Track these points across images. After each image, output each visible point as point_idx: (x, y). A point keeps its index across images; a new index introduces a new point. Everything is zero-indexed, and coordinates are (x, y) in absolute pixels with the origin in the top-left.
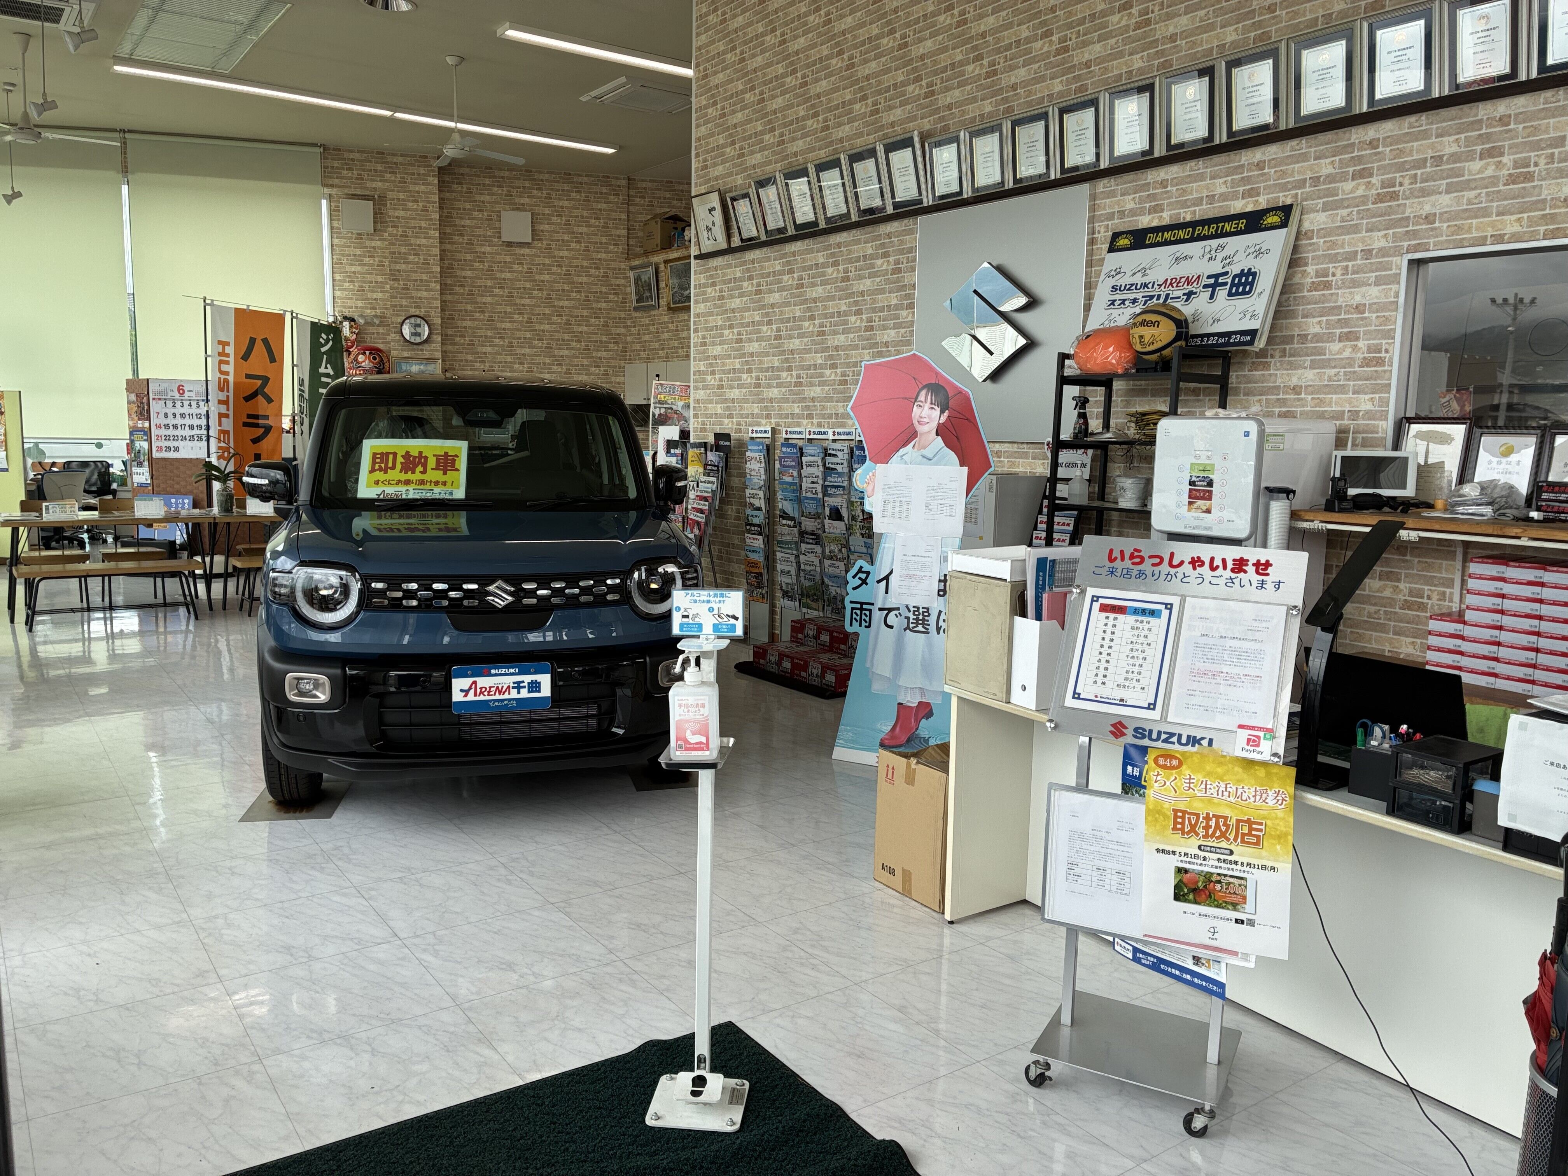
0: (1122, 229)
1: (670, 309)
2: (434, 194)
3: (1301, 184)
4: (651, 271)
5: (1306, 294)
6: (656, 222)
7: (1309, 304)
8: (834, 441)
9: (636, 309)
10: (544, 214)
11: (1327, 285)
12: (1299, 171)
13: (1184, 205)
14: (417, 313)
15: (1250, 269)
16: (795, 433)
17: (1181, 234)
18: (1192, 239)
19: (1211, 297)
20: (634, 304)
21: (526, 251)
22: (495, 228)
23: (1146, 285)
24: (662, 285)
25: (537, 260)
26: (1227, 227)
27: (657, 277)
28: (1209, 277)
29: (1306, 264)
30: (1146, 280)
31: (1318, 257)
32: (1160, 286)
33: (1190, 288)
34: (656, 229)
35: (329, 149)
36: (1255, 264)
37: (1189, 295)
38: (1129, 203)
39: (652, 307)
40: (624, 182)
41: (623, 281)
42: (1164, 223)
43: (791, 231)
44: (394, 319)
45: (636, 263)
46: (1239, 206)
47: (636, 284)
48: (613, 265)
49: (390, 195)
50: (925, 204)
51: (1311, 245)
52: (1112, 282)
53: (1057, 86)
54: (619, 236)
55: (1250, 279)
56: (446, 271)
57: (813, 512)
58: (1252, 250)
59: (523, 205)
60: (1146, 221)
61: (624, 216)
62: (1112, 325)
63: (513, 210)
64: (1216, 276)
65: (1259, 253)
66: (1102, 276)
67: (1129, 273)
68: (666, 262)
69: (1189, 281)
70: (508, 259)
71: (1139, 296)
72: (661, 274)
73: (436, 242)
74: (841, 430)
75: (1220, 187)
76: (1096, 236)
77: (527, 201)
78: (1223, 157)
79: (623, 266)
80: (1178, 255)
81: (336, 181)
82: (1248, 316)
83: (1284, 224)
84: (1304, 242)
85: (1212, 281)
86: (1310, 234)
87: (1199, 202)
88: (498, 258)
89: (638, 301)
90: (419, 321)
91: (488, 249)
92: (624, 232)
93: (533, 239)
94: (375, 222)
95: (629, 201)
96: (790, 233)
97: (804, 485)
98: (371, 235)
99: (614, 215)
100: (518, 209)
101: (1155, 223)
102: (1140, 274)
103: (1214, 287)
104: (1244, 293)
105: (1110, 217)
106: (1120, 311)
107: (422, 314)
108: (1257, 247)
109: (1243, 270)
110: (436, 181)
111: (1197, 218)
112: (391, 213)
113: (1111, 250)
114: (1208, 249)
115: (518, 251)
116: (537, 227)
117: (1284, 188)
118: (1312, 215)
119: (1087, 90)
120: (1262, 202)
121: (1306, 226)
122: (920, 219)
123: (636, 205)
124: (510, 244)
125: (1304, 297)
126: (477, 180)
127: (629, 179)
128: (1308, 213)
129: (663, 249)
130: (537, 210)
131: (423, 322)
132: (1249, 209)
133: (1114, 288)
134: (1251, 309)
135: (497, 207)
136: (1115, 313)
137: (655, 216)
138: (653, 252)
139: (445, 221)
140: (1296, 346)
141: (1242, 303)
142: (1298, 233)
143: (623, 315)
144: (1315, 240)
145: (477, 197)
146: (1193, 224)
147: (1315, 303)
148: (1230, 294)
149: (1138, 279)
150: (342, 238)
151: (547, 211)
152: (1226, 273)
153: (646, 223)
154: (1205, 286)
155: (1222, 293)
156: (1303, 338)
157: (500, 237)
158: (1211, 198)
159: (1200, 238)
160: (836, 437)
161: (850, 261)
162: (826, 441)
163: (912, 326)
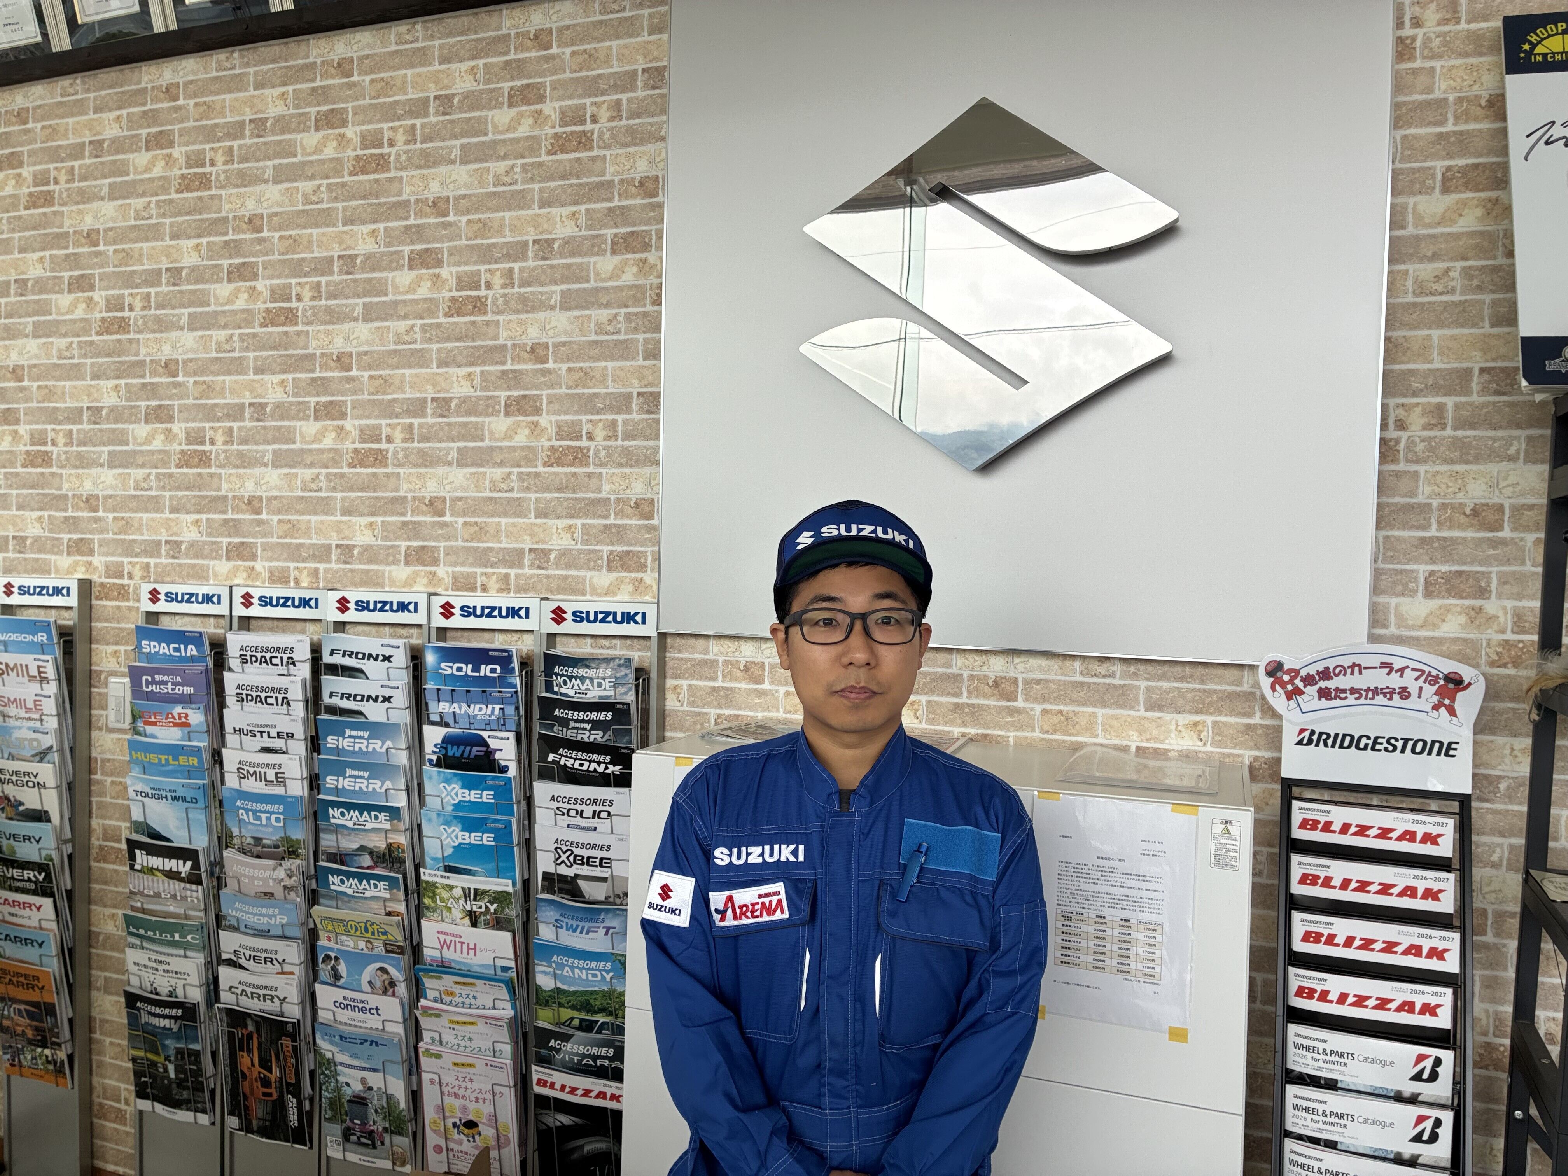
0: (1533, 8)
8: (340, 627)
16: (190, 598)
57: (271, 837)
74: (371, 596)
97: (231, 758)
113: (1520, 63)
160: (352, 615)
161: (389, 113)
162: (310, 627)
163: (638, 301)
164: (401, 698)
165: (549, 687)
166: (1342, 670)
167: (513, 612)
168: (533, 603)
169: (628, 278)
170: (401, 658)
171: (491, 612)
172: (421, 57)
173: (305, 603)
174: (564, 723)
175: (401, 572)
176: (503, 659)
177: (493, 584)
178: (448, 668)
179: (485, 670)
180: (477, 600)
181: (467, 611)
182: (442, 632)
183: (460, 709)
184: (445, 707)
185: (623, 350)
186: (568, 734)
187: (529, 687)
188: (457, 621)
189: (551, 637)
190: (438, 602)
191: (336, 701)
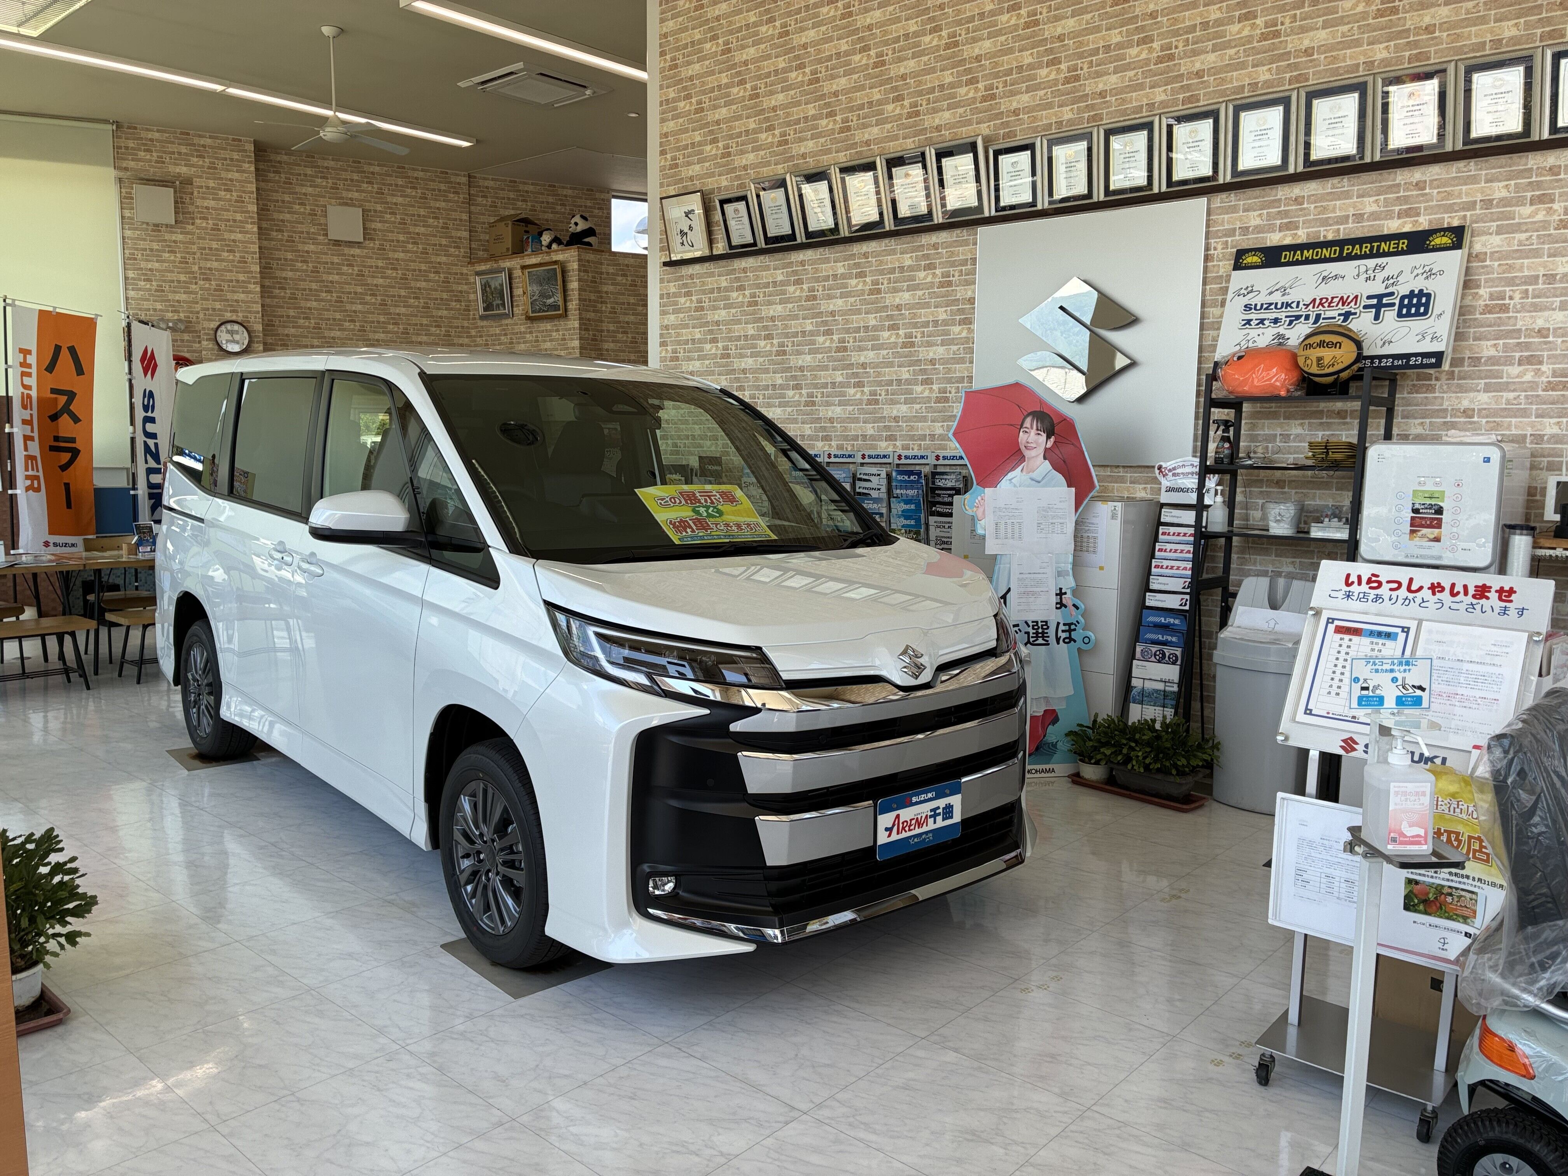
0: (1245, 246)
1: (529, 318)
2: (251, 183)
3: (1472, 206)
4: (503, 277)
5: (1478, 316)
6: (506, 224)
7: (1482, 326)
8: (862, 464)
9: (482, 318)
10: (375, 211)
11: (1504, 308)
12: (1466, 193)
13: (1325, 222)
14: (234, 318)
15: (1421, 291)
17: (1326, 253)
18: (1341, 258)
19: (1377, 317)
20: (481, 312)
21: (357, 251)
22: (321, 224)
23: (1288, 305)
24: (518, 292)
25: (370, 262)
26: (1384, 247)
27: (510, 284)
28: (1369, 297)
29: (1478, 287)
30: (1286, 299)
31: (1492, 280)
32: (1308, 305)
33: (1346, 308)
34: (507, 232)
35: (122, 127)
36: (1429, 286)
37: (1347, 315)
38: (1254, 219)
39: (506, 316)
40: (464, 180)
41: (465, 287)
42: (1299, 241)
43: (801, 238)
44: (206, 324)
45: (483, 267)
46: (1393, 226)
47: (484, 291)
48: (455, 269)
49: (197, 182)
50: (987, 214)
51: (1483, 267)
52: (1245, 301)
53: (1160, 95)
54: (460, 238)
55: (1424, 300)
56: (266, 270)
58: (1421, 271)
59: (351, 199)
60: (1275, 239)
61: (465, 217)
62: (1251, 345)
63: (340, 204)
64: (1380, 297)
65: (1430, 274)
66: (1230, 295)
67: (1264, 292)
68: (523, 268)
69: (1343, 301)
70: (336, 260)
71: (1282, 316)
72: (515, 281)
73: (255, 238)
74: (873, 453)
75: (1370, 205)
76: (1212, 252)
77: (356, 195)
78: (1374, 175)
79: (465, 270)
80: (1325, 274)
81: (132, 164)
82: (1428, 338)
83: (1457, 245)
84: (1474, 264)
85: (1375, 301)
86: (1482, 257)
87: (1344, 219)
88: (324, 258)
89: (485, 309)
90: (236, 327)
91: (312, 247)
92: (466, 234)
93: (364, 238)
94: (176, 213)
95: (470, 200)
96: (799, 241)
98: (171, 226)
99: (454, 215)
100: (346, 204)
101: (1288, 241)
102: (1279, 293)
103: (1378, 307)
104: (1417, 314)
105: (1231, 232)
106: (1260, 331)
107: (239, 319)
108: (1427, 269)
109: (1412, 292)
110: (253, 169)
111: (1341, 237)
112: (199, 202)
113: (1237, 266)
114: (1363, 269)
115: (347, 250)
116: (368, 225)
117: (1450, 209)
118: (1484, 238)
119: (1198, 101)
120: (1423, 223)
121: (1478, 248)
122: (981, 230)
123: (478, 205)
124: (337, 243)
125: (1476, 319)
126: (297, 170)
127: (469, 177)
128: (1478, 235)
129: (514, 253)
130: (368, 205)
131: (241, 329)
132: (1407, 229)
133: (1248, 307)
134: (1430, 331)
135: (322, 201)
136: (1253, 333)
137: (502, 219)
138: (503, 257)
139: (263, 212)
140: (1466, 368)
141: (1417, 325)
142: (1470, 255)
143: (466, 324)
144: (1488, 263)
145: (298, 189)
146: (1341, 243)
147: (1490, 326)
148: (1400, 315)
149: (1277, 298)
150: (136, 229)
151: (379, 207)
152: (1392, 294)
153: (492, 225)
154: (1365, 307)
155: (1389, 315)
156: (1476, 361)
157: (327, 235)
158: (1359, 217)
159: (1350, 257)
160: (867, 460)
161: (882, 272)
162: (851, 466)
163: (968, 343)
164: (884, 489)
165: (933, 483)
166: (1179, 467)
167: (922, 457)
168: (929, 454)
169: (964, 334)
170: (884, 475)
171: (915, 457)
172: (893, 252)
173: (850, 456)
174: (939, 495)
175: (883, 444)
176: (919, 474)
177: (916, 448)
178: (900, 478)
179: (912, 478)
180: (910, 453)
181: (907, 457)
182: (898, 465)
183: (903, 492)
184: (898, 491)
185: (961, 361)
186: (940, 499)
187: (927, 484)
188: (903, 461)
189: (935, 466)
190: (896, 455)
191: (861, 490)
